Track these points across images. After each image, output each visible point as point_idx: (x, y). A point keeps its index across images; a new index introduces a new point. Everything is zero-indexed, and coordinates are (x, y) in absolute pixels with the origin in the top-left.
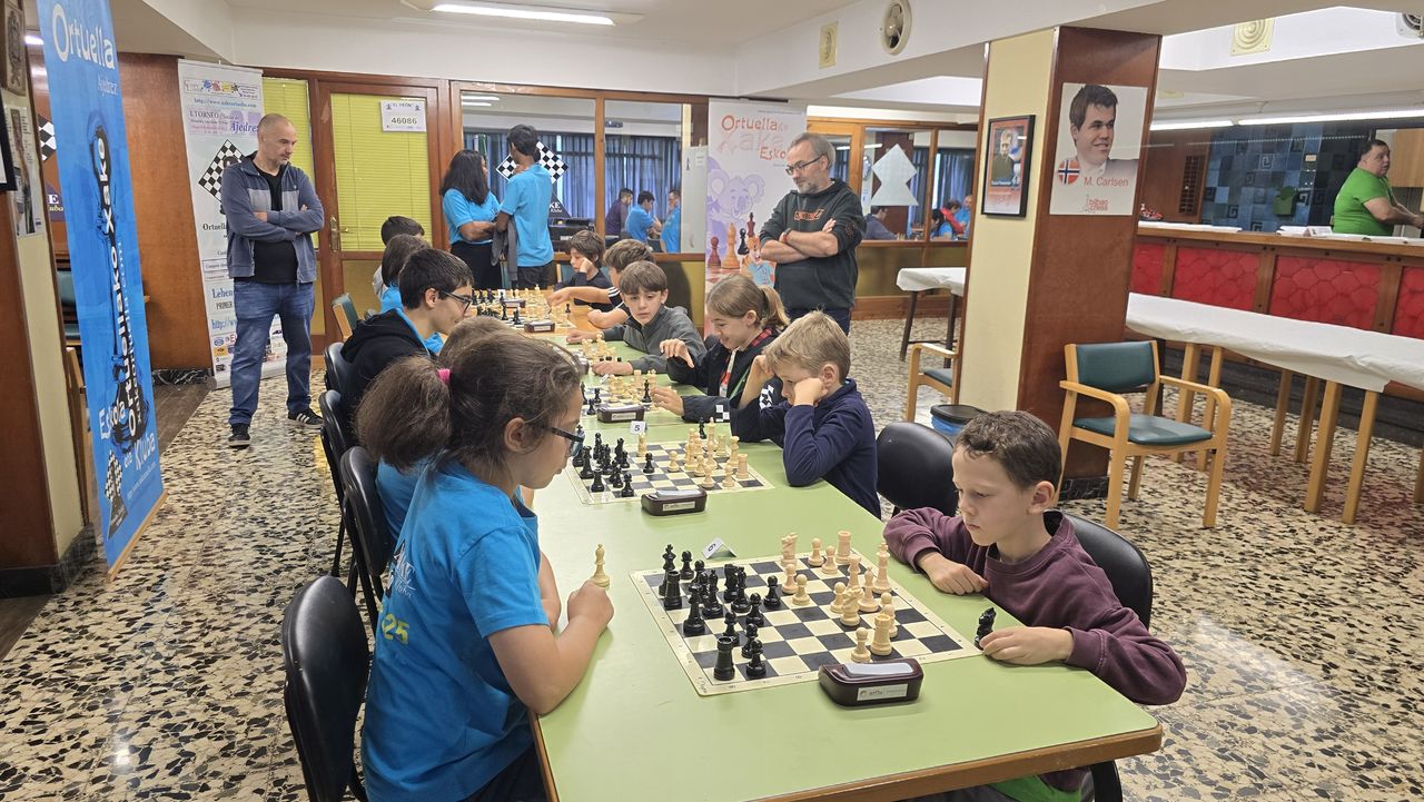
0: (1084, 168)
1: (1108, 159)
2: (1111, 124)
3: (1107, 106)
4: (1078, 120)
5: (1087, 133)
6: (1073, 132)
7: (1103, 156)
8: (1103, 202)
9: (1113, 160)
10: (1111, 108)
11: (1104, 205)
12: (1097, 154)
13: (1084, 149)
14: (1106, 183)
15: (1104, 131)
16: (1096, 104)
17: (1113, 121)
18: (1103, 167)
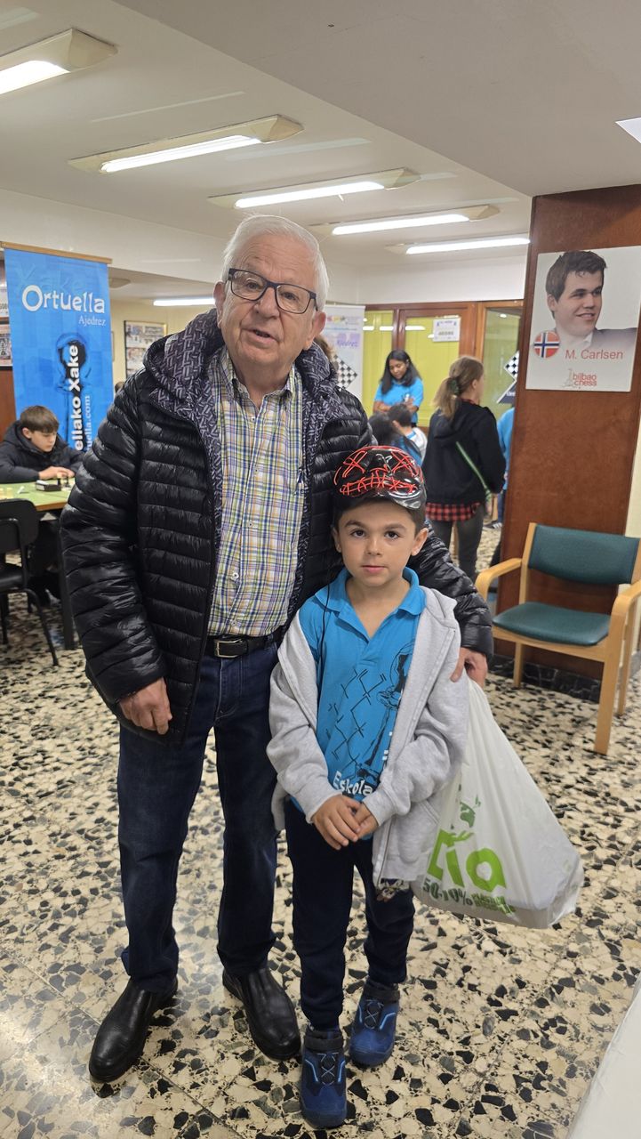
0: (566, 342)
1: (595, 329)
2: (597, 292)
3: (593, 272)
4: (556, 291)
5: (567, 303)
6: (550, 303)
7: (590, 327)
8: (591, 377)
9: (602, 331)
10: (598, 274)
11: (591, 379)
12: (581, 325)
13: (565, 322)
14: (594, 356)
15: (589, 300)
16: (578, 271)
17: (601, 288)
18: (589, 338)
